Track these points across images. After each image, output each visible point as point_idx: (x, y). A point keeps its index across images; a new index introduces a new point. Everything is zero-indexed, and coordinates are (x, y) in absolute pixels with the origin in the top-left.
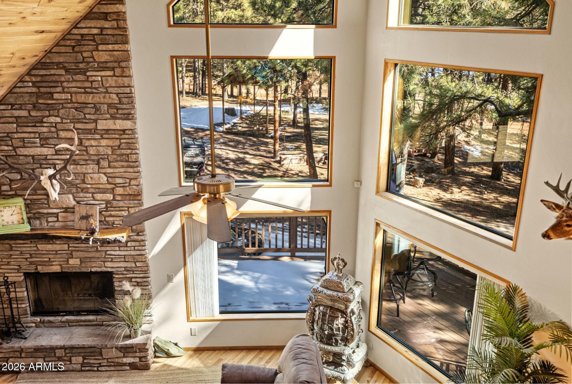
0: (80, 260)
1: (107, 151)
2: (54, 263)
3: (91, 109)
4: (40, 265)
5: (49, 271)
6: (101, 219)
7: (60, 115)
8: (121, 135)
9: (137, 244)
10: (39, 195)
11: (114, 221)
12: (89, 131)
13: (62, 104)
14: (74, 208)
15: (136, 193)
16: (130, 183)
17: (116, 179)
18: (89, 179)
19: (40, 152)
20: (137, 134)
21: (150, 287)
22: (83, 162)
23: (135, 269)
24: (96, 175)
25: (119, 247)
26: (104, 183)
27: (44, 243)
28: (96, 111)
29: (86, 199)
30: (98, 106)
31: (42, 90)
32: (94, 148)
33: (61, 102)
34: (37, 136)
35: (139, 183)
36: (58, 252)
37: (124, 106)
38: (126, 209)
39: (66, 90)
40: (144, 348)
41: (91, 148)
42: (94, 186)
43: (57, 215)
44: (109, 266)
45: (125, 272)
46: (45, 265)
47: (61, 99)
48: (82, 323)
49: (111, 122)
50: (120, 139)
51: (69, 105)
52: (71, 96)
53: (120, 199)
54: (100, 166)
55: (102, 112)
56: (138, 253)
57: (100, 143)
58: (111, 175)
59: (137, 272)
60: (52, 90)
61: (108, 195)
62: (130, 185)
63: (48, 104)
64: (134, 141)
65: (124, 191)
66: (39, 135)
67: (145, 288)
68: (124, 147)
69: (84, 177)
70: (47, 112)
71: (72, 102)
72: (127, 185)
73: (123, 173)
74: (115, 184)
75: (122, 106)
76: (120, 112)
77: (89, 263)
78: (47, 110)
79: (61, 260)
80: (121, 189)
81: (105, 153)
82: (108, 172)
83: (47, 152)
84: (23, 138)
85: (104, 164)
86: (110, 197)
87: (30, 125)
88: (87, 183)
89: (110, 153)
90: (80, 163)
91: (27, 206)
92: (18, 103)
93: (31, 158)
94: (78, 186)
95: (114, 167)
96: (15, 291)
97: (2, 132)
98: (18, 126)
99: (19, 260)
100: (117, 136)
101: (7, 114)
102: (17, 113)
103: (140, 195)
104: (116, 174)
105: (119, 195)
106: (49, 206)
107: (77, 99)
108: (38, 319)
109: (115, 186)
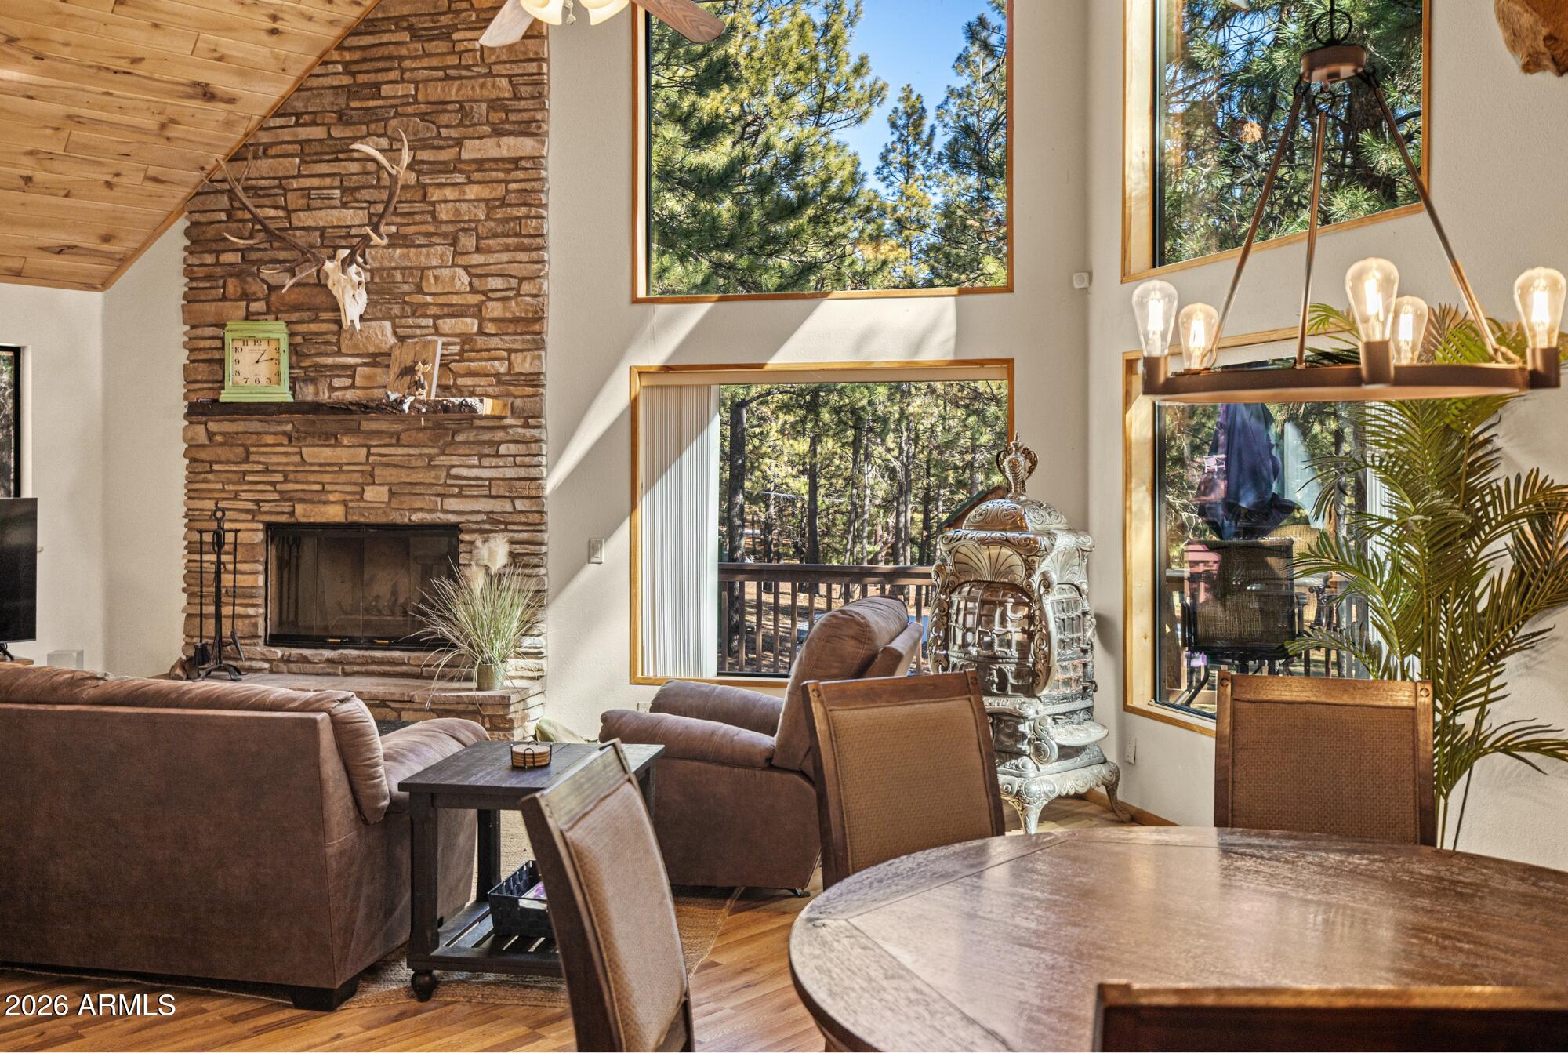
0: (390, 490)
1: (476, 211)
2: (331, 497)
3: (453, 115)
4: (302, 501)
5: (318, 519)
6: (444, 382)
7: (389, 133)
8: (509, 171)
9: (521, 449)
10: (324, 321)
11: (474, 386)
12: (442, 168)
13: (396, 106)
14: (390, 355)
15: (530, 315)
16: (518, 290)
17: (490, 279)
18: (432, 280)
19: (339, 219)
20: (545, 169)
21: (542, 571)
22: (421, 240)
23: (510, 518)
24: (448, 270)
25: (481, 456)
26: (463, 290)
27: (317, 442)
28: (461, 120)
29: (418, 331)
30: (467, 106)
31: (361, 78)
32: (450, 205)
33: (393, 102)
34: (337, 182)
35: (540, 289)
36: (345, 468)
37: (522, 104)
38: (505, 354)
39: (407, 75)
40: (503, 717)
41: (443, 205)
42: (441, 300)
43: (352, 372)
44: (453, 510)
45: (487, 526)
46: (311, 502)
47: (395, 97)
48: (374, 668)
49: (490, 142)
50: (507, 182)
51: (409, 109)
52: (417, 89)
53: (493, 332)
54: (458, 249)
55: (475, 120)
56: (522, 472)
57: (464, 193)
58: (478, 271)
59: (515, 528)
60: (381, 77)
61: (469, 320)
62: (518, 295)
63: (368, 109)
64: (536, 185)
65: (505, 309)
66: (342, 181)
67: (528, 571)
68: (513, 201)
69: (421, 278)
70: (364, 127)
71: (416, 102)
72: (511, 293)
73: (506, 266)
74: (484, 293)
75: (516, 103)
76: (513, 117)
77: (407, 499)
78: (364, 123)
79: (349, 488)
80: (498, 305)
81: (472, 217)
82: (473, 262)
83: (352, 218)
84: (310, 189)
85: (468, 242)
86: (473, 324)
87: (327, 157)
88: (426, 290)
89: (483, 218)
90: (417, 242)
91: (294, 349)
92: (310, 110)
93: (318, 234)
94: (407, 299)
95: (489, 251)
96: (235, 572)
97: (271, 175)
98: (303, 162)
99: (260, 487)
100: (501, 175)
101: (286, 135)
102: (304, 133)
103: (542, 318)
104: (492, 267)
105: (493, 320)
106: (340, 349)
107: (427, 95)
108: (279, 652)
109: (484, 298)
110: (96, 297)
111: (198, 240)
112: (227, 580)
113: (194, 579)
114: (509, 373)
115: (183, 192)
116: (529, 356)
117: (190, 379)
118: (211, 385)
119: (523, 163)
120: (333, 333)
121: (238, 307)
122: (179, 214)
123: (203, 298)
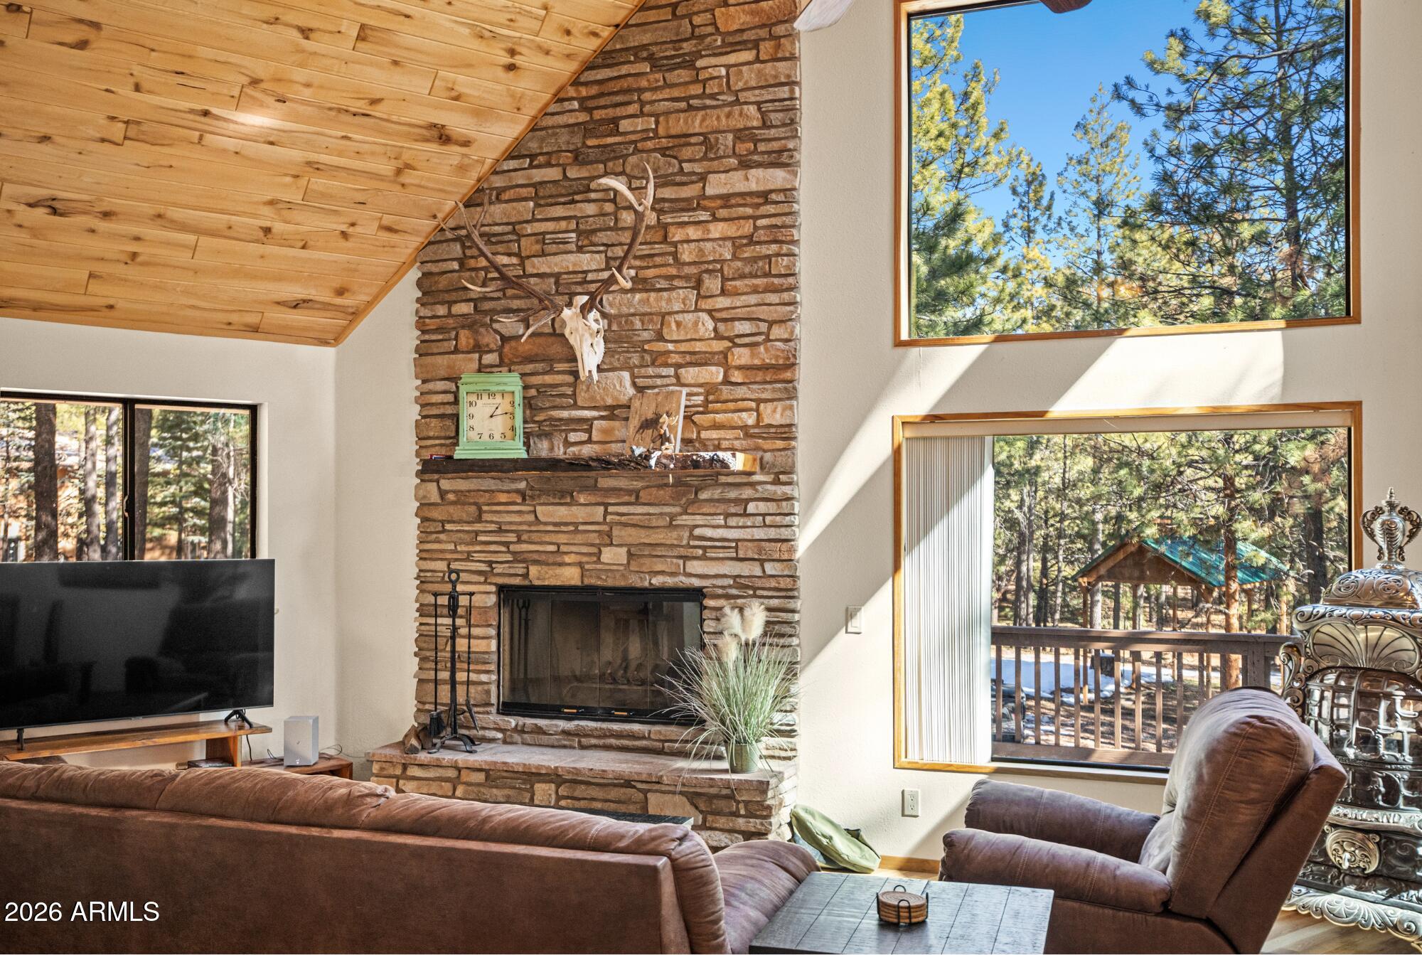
0: (629, 552)
1: (721, 250)
2: (567, 559)
3: (697, 148)
4: (537, 562)
5: (553, 582)
6: (688, 435)
7: (628, 170)
8: (757, 206)
9: (772, 507)
10: (559, 373)
11: (719, 439)
12: (685, 205)
13: (635, 142)
14: (629, 407)
15: (781, 362)
16: (768, 335)
17: (737, 323)
18: (674, 326)
19: (574, 265)
20: (797, 202)
21: (795, 641)
22: (663, 284)
23: (759, 583)
24: (691, 315)
25: (727, 516)
26: (707, 336)
27: (552, 500)
28: (706, 153)
29: (659, 382)
30: (712, 137)
31: (598, 115)
32: (693, 245)
33: (633, 137)
34: (573, 225)
35: (792, 332)
36: (581, 528)
37: (773, 133)
38: (753, 405)
39: (647, 108)
41: (685, 246)
42: (683, 347)
43: (587, 425)
44: (698, 572)
45: (734, 592)
46: (547, 564)
47: (634, 132)
48: (613, 741)
49: (737, 176)
50: (755, 218)
51: (650, 144)
52: (657, 123)
53: (740, 381)
54: (702, 293)
55: (721, 153)
56: (772, 533)
57: (709, 231)
58: (724, 315)
59: (770, 594)
60: (619, 111)
61: (713, 369)
62: (768, 340)
63: (605, 146)
64: (788, 220)
65: (753, 355)
66: (577, 224)
67: (782, 641)
68: (763, 239)
69: (662, 324)
70: (601, 166)
71: (657, 136)
72: (760, 339)
73: (754, 308)
74: (730, 339)
75: (767, 132)
76: (762, 147)
77: (647, 561)
78: (601, 162)
79: (585, 550)
80: (745, 351)
81: (717, 257)
82: (718, 306)
83: (588, 263)
84: (544, 234)
85: (712, 284)
86: (718, 373)
87: (562, 200)
88: (667, 337)
89: (729, 257)
90: (658, 286)
91: (528, 403)
92: (545, 151)
93: (552, 280)
94: (646, 347)
95: (737, 294)
96: (469, 637)
97: (505, 220)
98: (537, 205)
99: (493, 548)
100: (749, 211)
101: (520, 178)
102: (539, 175)
103: (794, 364)
104: (739, 310)
105: (739, 368)
106: (575, 402)
107: (668, 128)
108: (512, 721)
109: (731, 344)
110: (329, 352)
111: (429, 291)
112: (462, 644)
113: (428, 646)
114: (757, 425)
115: (416, 241)
116: (780, 405)
117: (424, 434)
118: (443, 441)
119: (774, 197)
120: (569, 385)
121: (471, 360)
122: (411, 265)
123: (435, 351)
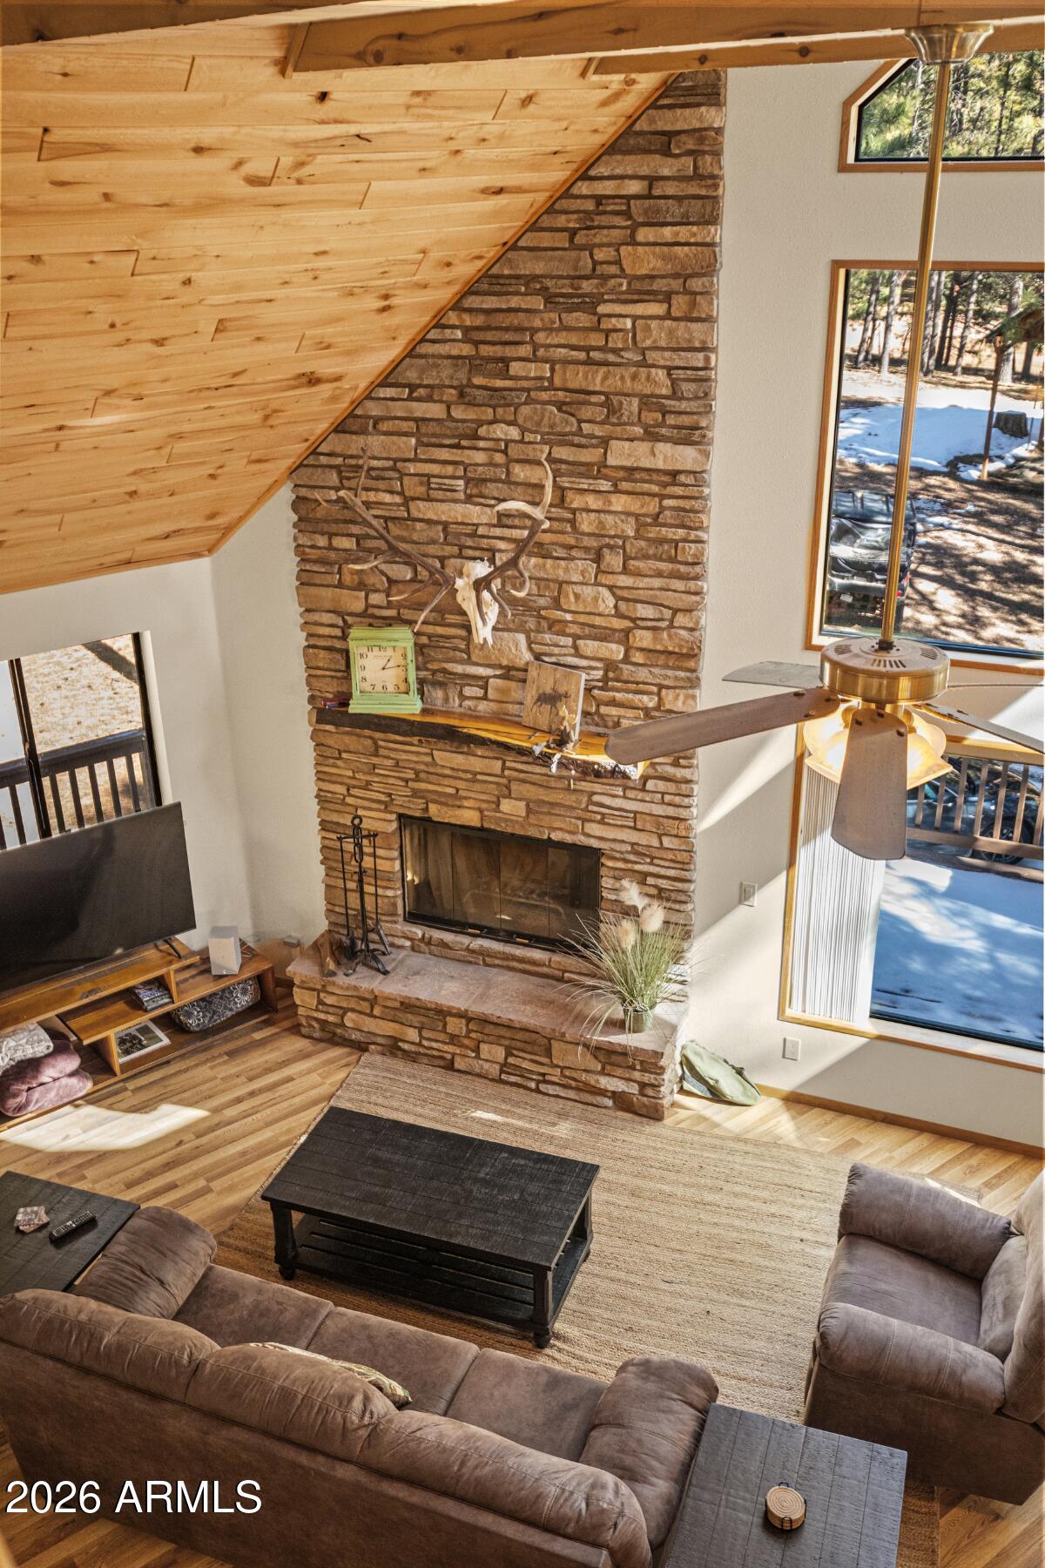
0: (528, 805)
1: (624, 526)
2: (466, 803)
3: (598, 409)
4: (435, 802)
5: (453, 821)
6: (589, 709)
7: (520, 421)
8: (665, 485)
9: (671, 787)
10: (450, 625)
11: (619, 717)
12: (585, 471)
13: (528, 390)
14: (526, 671)
15: (684, 651)
16: (672, 621)
17: (639, 606)
18: (572, 598)
19: (463, 516)
20: (709, 486)
21: (690, 907)
22: (560, 552)
23: (657, 853)
24: (590, 588)
25: (625, 788)
26: (607, 612)
27: (448, 747)
28: (608, 416)
29: (556, 650)
30: (615, 400)
31: (486, 350)
32: (593, 515)
33: (525, 384)
34: (460, 472)
35: (697, 623)
36: (479, 777)
37: (684, 406)
38: (655, 689)
39: (541, 352)
40: (655, 1064)
41: (584, 515)
42: (582, 618)
43: (484, 683)
44: (594, 835)
45: (632, 857)
46: (446, 804)
47: (527, 378)
48: (515, 964)
49: (643, 447)
50: (662, 497)
51: (545, 396)
52: (552, 370)
53: (641, 661)
54: (602, 567)
55: (625, 418)
56: (671, 811)
57: (610, 503)
58: (625, 594)
59: (662, 863)
60: (509, 351)
61: (614, 646)
62: (671, 626)
63: (495, 390)
64: (697, 505)
65: (655, 639)
66: (465, 471)
67: (677, 906)
68: (669, 521)
69: (559, 593)
70: (490, 410)
71: (552, 387)
72: (664, 624)
73: (658, 593)
74: (633, 620)
75: (677, 403)
76: (671, 420)
77: (547, 818)
78: (490, 406)
79: (483, 797)
80: (648, 634)
81: (619, 533)
82: (619, 584)
83: (478, 516)
84: (429, 476)
85: (614, 560)
86: (619, 652)
87: (447, 442)
88: (565, 607)
89: (632, 534)
90: (555, 554)
91: (420, 649)
92: (425, 382)
93: (440, 528)
94: (542, 612)
95: (638, 574)
96: (375, 856)
97: (384, 455)
98: (420, 443)
99: (391, 781)
100: (655, 489)
101: (399, 409)
102: (421, 409)
103: (695, 655)
104: (641, 592)
105: (642, 650)
106: (469, 657)
107: (565, 380)
108: (418, 931)
109: (632, 625)
110: (204, 563)
111: (306, 515)
112: (368, 862)
113: (332, 858)
114: (658, 708)
115: (286, 463)
116: (682, 693)
117: (311, 664)
118: (333, 674)
119: (682, 478)
120: (462, 638)
121: (357, 598)
122: (283, 483)
123: (318, 582)
